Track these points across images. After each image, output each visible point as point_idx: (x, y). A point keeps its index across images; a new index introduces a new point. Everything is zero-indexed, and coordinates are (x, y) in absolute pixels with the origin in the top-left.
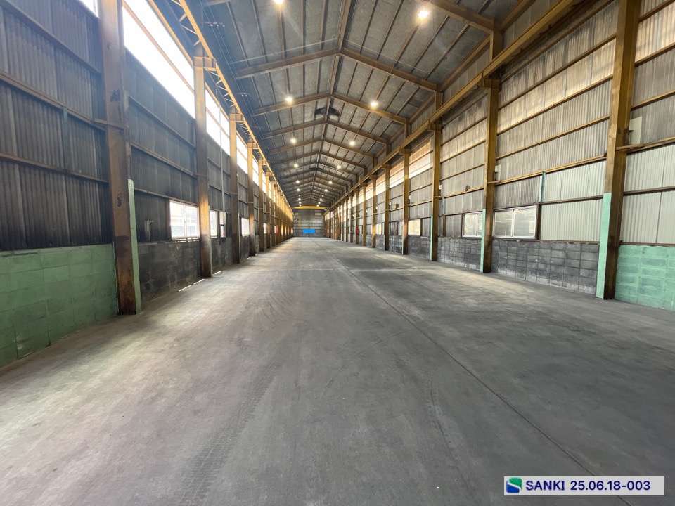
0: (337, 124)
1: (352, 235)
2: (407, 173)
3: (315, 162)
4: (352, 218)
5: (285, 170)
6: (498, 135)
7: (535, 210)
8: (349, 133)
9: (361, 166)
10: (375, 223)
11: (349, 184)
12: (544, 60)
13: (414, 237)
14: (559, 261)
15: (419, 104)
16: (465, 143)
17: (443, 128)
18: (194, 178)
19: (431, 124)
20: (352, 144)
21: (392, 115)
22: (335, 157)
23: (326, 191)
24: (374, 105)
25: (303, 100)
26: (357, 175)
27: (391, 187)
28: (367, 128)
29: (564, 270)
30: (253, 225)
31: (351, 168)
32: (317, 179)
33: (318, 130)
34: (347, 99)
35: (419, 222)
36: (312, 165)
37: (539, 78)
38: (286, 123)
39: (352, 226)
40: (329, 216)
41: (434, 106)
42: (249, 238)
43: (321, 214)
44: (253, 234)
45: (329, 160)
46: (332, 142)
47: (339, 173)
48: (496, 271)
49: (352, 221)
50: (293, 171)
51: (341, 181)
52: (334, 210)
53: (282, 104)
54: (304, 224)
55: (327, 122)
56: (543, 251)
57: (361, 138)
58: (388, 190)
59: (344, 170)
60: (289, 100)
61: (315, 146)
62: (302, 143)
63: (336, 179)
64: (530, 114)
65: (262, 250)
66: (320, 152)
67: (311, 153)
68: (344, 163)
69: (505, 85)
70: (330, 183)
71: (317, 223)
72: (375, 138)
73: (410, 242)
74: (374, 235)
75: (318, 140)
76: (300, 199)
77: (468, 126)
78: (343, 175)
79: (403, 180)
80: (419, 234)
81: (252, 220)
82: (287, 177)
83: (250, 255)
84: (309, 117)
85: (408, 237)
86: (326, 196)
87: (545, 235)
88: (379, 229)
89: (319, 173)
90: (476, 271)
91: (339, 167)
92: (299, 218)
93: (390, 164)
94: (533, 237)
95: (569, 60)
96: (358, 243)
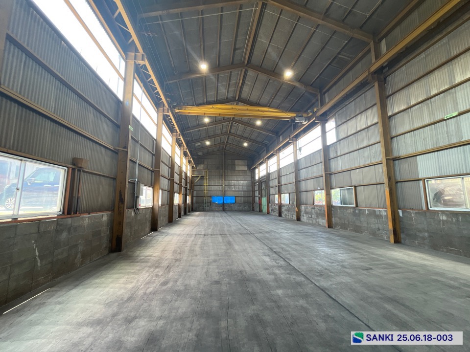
43: (245, 168)
54: (213, 187)
71: (238, 183)
92: (205, 173)
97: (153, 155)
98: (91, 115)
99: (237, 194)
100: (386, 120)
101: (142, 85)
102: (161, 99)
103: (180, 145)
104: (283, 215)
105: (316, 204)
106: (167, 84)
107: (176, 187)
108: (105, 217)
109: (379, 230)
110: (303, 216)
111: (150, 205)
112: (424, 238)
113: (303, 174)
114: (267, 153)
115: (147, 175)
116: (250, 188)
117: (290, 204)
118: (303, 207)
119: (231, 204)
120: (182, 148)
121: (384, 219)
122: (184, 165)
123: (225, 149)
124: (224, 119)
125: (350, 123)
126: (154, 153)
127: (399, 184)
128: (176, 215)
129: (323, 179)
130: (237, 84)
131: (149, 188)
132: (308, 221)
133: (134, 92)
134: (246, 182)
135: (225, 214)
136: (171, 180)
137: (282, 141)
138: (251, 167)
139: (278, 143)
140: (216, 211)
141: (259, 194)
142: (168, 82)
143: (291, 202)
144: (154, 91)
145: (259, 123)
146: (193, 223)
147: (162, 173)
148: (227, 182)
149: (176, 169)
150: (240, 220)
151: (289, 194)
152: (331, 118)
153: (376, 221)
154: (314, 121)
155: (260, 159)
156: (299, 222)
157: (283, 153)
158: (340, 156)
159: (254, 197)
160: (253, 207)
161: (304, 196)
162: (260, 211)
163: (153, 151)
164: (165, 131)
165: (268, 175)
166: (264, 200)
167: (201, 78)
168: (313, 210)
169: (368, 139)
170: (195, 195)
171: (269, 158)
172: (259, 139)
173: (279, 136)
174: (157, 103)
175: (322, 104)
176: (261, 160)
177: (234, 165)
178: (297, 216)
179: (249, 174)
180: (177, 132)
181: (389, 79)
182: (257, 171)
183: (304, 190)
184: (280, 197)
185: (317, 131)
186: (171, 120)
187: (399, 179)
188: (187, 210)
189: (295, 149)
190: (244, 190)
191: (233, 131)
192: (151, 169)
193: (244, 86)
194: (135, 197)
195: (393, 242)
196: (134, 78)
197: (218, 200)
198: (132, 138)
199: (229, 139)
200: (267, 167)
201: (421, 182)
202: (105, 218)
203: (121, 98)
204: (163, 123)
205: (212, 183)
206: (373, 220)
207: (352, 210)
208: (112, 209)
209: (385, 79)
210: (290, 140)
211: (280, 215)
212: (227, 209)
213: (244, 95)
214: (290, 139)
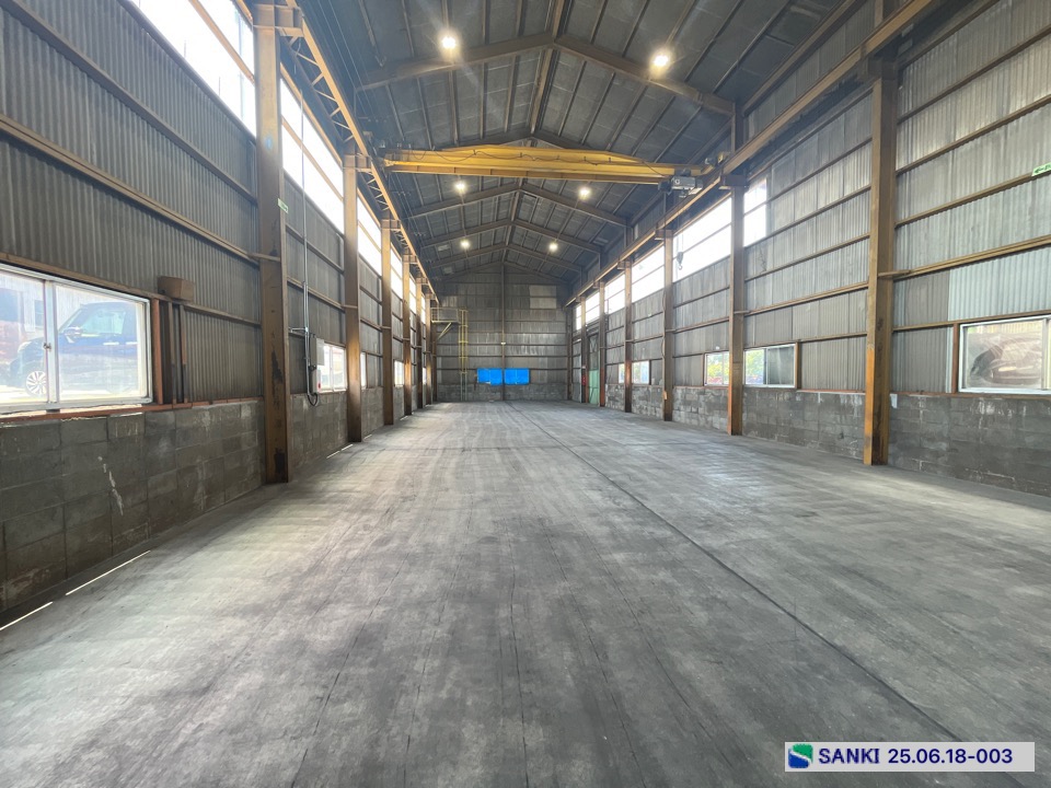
43: (552, 304)
54: (480, 347)
71: (536, 340)
97: (340, 272)
98: (186, 174)
99: (533, 363)
100: (890, 181)
101: (300, 96)
102: (350, 133)
103: (401, 250)
104: (634, 409)
105: (709, 382)
106: (361, 93)
107: (396, 347)
108: (246, 410)
109: (843, 437)
110: (679, 410)
111: (341, 386)
112: (937, 454)
113: (684, 315)
114: (603, 266)
115: (330, 319)
116: (564, 351)
117: (650, 383)
118: (679, 391)
119: (520, 385)
120: (407, 257)
121: (855, 415)
122: (412, 296)
123: (506, 260)
124: (501, 185)
125: (802, 191)
126: (342, 268)
127: (901, 335)
128: (399, 409)
129: (728, 329)
130: (533, 90)
131: (335, 349)
132: (688, 421)
133: (283, 113)
134: (553, 336)
135: (507, 408)
136: (386, 333)
137: (640, 238)
138: (566, 302)
139: (629, 245)
140: (487, 401)
141: (582, 364)
142: (364, 88)
143: (653, 380)
144: (330, 112)
145: (585, 193)
146: (438, 427)
147: (362, 314)
148: (510, 338)
149: (395, 306)
150: (539, 418)
151: (650, 361)
152: (758, 178)
153: (839, 419)
154: (718, 185)
155: (585, 281)
156: (667, 423)
157: (641, 268)
158: (773, 272)
159: (571, 369)
160: (569, 393)
161: (682, 366)
162: (585, 400)
163: (339, 264)
164: (364, 214)
165: (605, 319)
166: (594, 377)
167: (444, 75)
168: (702, 397)
169: (843, 230)
170: (439, 365)
171: (607, 279)
172: (585, 234)
173: (633, 227)
174: (340, 143)
175: (741, 142)
176: (588, 284)
177: (526, 298)
178: (665, 410)
179: (561, 317)
180: (391, 217)
181: (910, 71)
182: (579, 310)
183: (684, 353)
184: (629, 368)
185: (723, 211)
186: (377, 186)
187: (901, 325)
188: (424, 399)
189: (669, 257)
190: (549, 354)
191: (523, 214)
192: (338, 305)
193: (551, 97)
194: (307, 369)
195: (870, 462)
196: (279, 75)
197: (492, 378)
198: (288, 230)
199: (515, 235)
200: (602, 301)
201: (951, 332)
202: (246, 413)
203: (252, 129)
204: (357, 195)
205: (478, 338)
206: (832, 416)
207: (787, 396)
208: (257, 392)
209: (902, 70)
210: (657, 235)
211: (628, 409)
212: (512, 397)
213: (551, 121)
214: (657, 232)
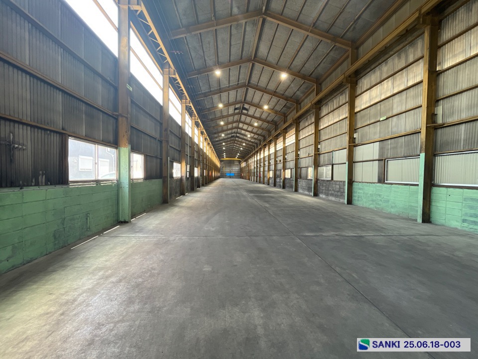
0: (247, 115)
1: (257, 177)
2: (284, 143)
3: (235, 133)
4: (257, 166)
5: (216, 138)
6: (319, 131)
7: (330, 167)
8: (253, 119)
9: (262, 136)
10: (269, 170)
11: (256, 145)
12: (333, 101)
13: (288, 179)
14: (338, 189)
15: (289, 108)
16: (308, 132)
17: (300, 122)
18: (180, 151)
19: (293, 121)
20: (256, 124)
21: (276, 112)
22: (246, 130)
23: (241, 149)
24: (266, 107)
25: (228, 105)
26: (260, 140)
27: (277, 150)
28: (264, 116)
29: (339, 194)
30: (199, 171)
31: (256, 136)
32: (236, 142)
33: (236, 117)
34: (251, 104)
35: (290, 170)
36: (233, 135)
37: (332, 109)
38: (218, 115)
39: (257, 171)
40: (243, 165)
41: (295, 111)
42: (198, 178)
43: (238, 163)
44: (199, 176)
45: (243, 132)
46: (244, 123)
47: (250, 139)
48: (319, 196)
49: (257, 168)
50: (221, 138)
51: (250, 143)
52: (246, 161)
53: (217, 107)
54: (227, 170)
55: (242, 114)
56: (333, 185)
57: (260, 122)
58: (276, 152)
59: (252, 138)
60: (221, 106)
61: (234, 125)
62: (227, 124)
63: (247, 142)
64: (330, 124)
65: (203, 185)
66: (238, 128)
67: (232, 129)
68: (251, 134)
69: (322, 108)
70: (244, 144)
71: (235, 169)
72: (268, 122)
73: (287, 181)
74: (268, 177)
75: (236, 122)
76: (224, 154)
77: (309, 124)
78: (252, 140)
79: (282, 147)
80: (290, 177)
81: (199, 168)
82: (217, 141)
83: (198, 187)
84: (231, 111)
85: (285, 179)
86: (241, 152)
87: (334, 179)
88: (271, 174)
89: (237, 139)
90: (311, 196)
91: (249, 136)
92: (224, 165)
93: (277, 137)
94: (330, 179)
95: (341, 104)
96: (260, 182)
99: (235, 172)
140: (227, 178)
148: (231, 168)
160: (241, 176)
190: (238, 171)
197: (228, 175)
212: (232, 177)
